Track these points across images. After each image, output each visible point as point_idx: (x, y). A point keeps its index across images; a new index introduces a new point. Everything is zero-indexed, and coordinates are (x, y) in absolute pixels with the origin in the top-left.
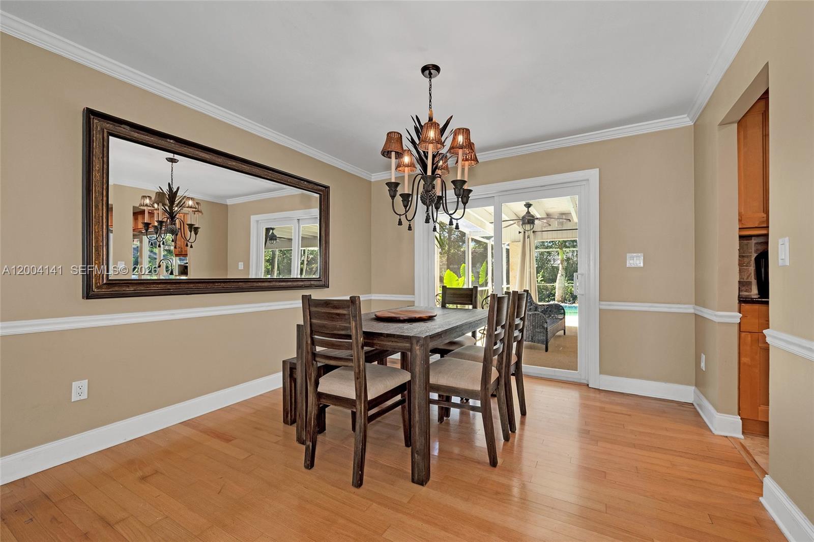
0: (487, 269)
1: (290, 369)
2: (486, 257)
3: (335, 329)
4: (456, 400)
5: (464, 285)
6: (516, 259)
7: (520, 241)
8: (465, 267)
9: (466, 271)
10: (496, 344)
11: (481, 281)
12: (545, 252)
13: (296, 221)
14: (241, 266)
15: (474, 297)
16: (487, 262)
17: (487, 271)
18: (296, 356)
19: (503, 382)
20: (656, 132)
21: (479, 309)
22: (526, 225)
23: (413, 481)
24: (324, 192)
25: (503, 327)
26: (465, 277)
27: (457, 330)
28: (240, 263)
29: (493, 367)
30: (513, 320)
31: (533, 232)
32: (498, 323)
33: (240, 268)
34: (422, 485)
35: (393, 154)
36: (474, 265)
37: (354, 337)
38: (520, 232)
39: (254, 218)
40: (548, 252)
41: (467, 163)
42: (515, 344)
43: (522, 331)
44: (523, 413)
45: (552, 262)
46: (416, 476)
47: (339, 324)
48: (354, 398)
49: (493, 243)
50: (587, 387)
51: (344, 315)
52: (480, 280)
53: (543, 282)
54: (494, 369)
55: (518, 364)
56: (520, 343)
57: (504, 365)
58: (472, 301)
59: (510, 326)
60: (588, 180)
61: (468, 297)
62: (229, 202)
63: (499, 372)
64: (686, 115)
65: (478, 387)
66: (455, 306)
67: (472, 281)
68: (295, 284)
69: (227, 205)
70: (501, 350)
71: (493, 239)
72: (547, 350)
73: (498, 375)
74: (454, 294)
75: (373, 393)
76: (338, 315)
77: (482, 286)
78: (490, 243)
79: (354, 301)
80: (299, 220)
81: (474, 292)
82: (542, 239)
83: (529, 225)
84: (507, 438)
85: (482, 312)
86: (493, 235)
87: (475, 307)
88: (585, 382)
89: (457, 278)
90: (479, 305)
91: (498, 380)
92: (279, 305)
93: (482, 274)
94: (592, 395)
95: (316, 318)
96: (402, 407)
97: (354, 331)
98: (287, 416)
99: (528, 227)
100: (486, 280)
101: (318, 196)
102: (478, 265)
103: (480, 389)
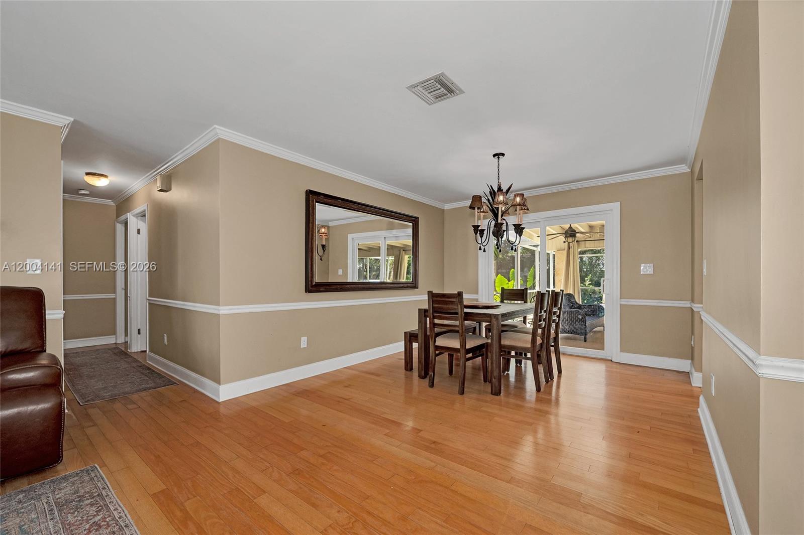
0: (535, 273)
1: (410, 337)
2: (534, 261)
3: (449, 309)
4: (513, 353)
5: (513, 287)
6: (561, 265)
7: (564, 250)
8: (514, 272)
9: (516, 275)
10: (540, 321)
11: (529, 285)
12: (594, 257)
13: (383, 239)
14: (340, 272)
15: (524, 296)
16: (535, 267)
17: (535, 275)
18: (417, 328)
19: (544, 346)
20: (663, 176)
21: (529, 303)
22: (569, 238)
23: (492, 394)
24: (415, 221)
25: (545, 311)
26: (514, 281)
27: (516, 313)
28: (339, 270)
29: (538, 337)
30: (552, 309)
31: (577, 241)
32: (542, 309)
33: (339, 274)
34: (497, 395)
35: (476, 208)
36: (522, 270)
37: (460, 314)
38: (564, 242)
39: (350, 236)
40: (597, 257)
41: (521, 211)
42: (553, 325)
43: (559, 316)
44: (560, 372)
45: (602, 266)
46: (494, 390)
47: (451, 306)
48: (459, 347)
49: (539, 250)
50: (611, 362)
51: (454, 301)
52: (528, 283)
53: (591, 286)
54: (538, 338)
55: (556, 339)
56: (557, 325)
57: (546, 336)
58: (523, 298)
59: (550, 312)
60: (612, 210)
61: (520, 295)
62: (331, 224)
63: (542, 340)
64: (684, 165)
65: (529, 345)
66: (509, 301)
67: (521, 285)
68: (399, 285)
69: (329, 226)
70: (544, 326)
71: (539, 246)
72: (585, 341)
73: (541, 341)
74: (510, 293)
75: (469, 345)
76: (451, 301)
77: (530, 289)
78: (537, 250)
79: (460, 294)
80: (385, 237)
81: (525, 292)
82: (585, 248)
83: (571, 238)
84: (547, 381)
85: (531, 304)
86: (539, 244)
87: (526, 302)
88: (610, 359)
89: (507, 282)
90: (528, 300)
91: (541, 345)
92: (385, 300)
93: (530, 278)
94: (615, 365)
95: (436, 304)
96: (482, 358)
97: (460, 310)
98: (407, 366)
99: (570, 240)
100: (534, 284)
101: (411, 224)
102: (525, 270)
103: (530, 346)
